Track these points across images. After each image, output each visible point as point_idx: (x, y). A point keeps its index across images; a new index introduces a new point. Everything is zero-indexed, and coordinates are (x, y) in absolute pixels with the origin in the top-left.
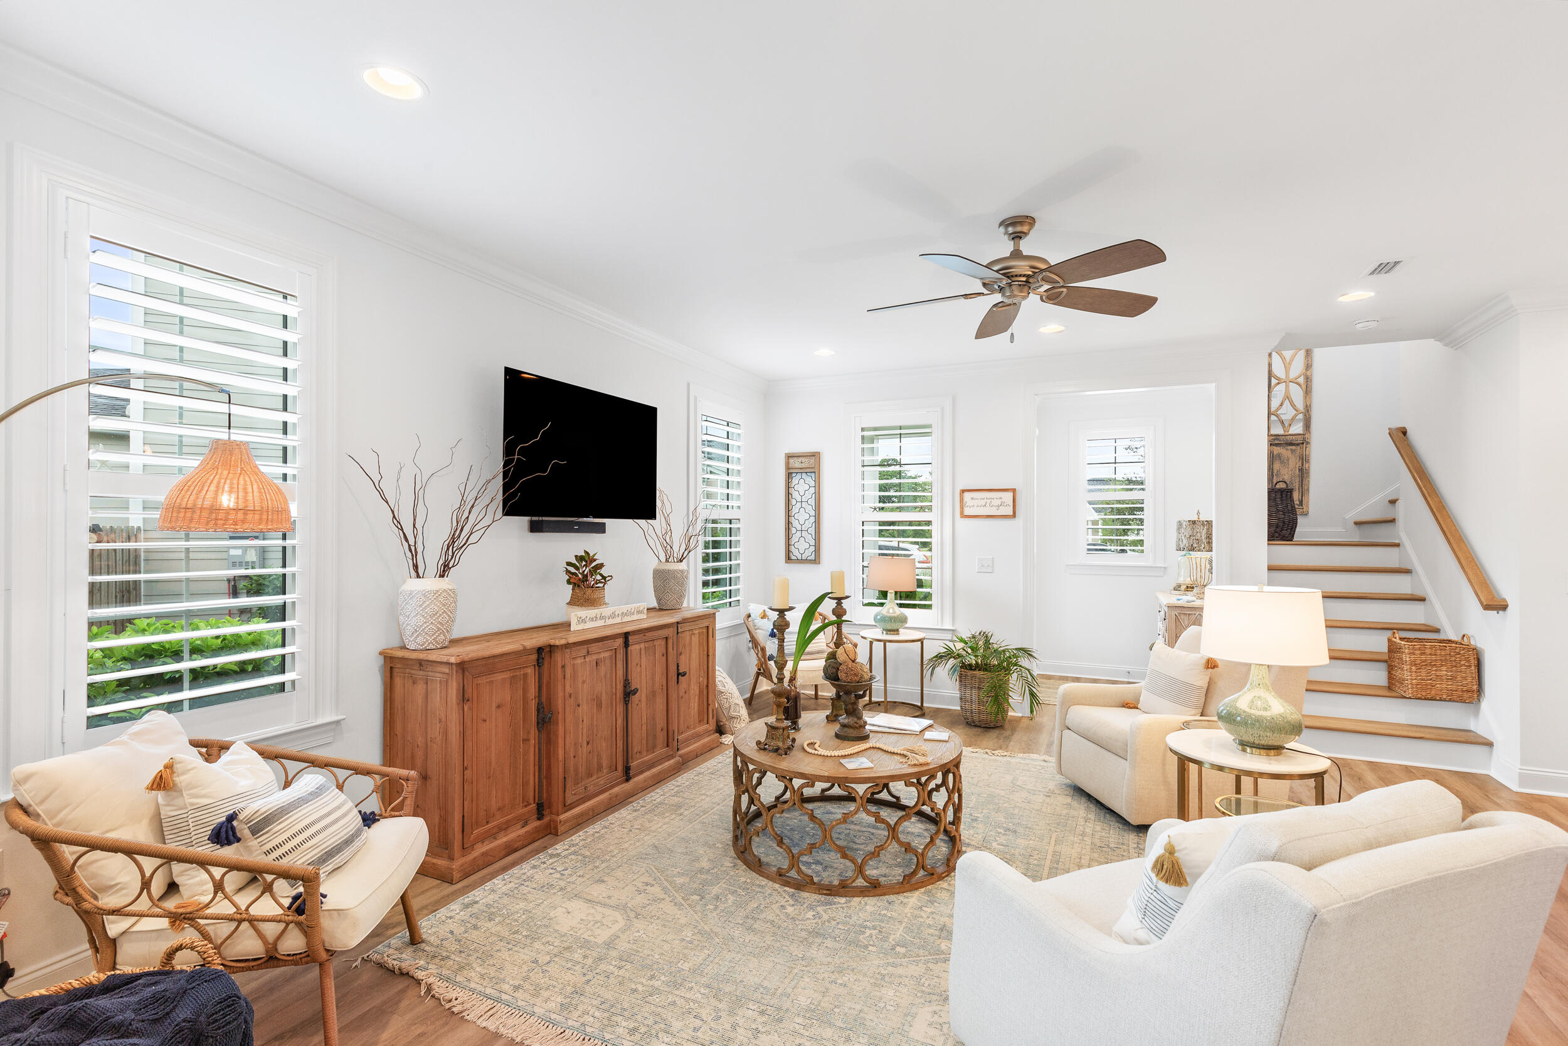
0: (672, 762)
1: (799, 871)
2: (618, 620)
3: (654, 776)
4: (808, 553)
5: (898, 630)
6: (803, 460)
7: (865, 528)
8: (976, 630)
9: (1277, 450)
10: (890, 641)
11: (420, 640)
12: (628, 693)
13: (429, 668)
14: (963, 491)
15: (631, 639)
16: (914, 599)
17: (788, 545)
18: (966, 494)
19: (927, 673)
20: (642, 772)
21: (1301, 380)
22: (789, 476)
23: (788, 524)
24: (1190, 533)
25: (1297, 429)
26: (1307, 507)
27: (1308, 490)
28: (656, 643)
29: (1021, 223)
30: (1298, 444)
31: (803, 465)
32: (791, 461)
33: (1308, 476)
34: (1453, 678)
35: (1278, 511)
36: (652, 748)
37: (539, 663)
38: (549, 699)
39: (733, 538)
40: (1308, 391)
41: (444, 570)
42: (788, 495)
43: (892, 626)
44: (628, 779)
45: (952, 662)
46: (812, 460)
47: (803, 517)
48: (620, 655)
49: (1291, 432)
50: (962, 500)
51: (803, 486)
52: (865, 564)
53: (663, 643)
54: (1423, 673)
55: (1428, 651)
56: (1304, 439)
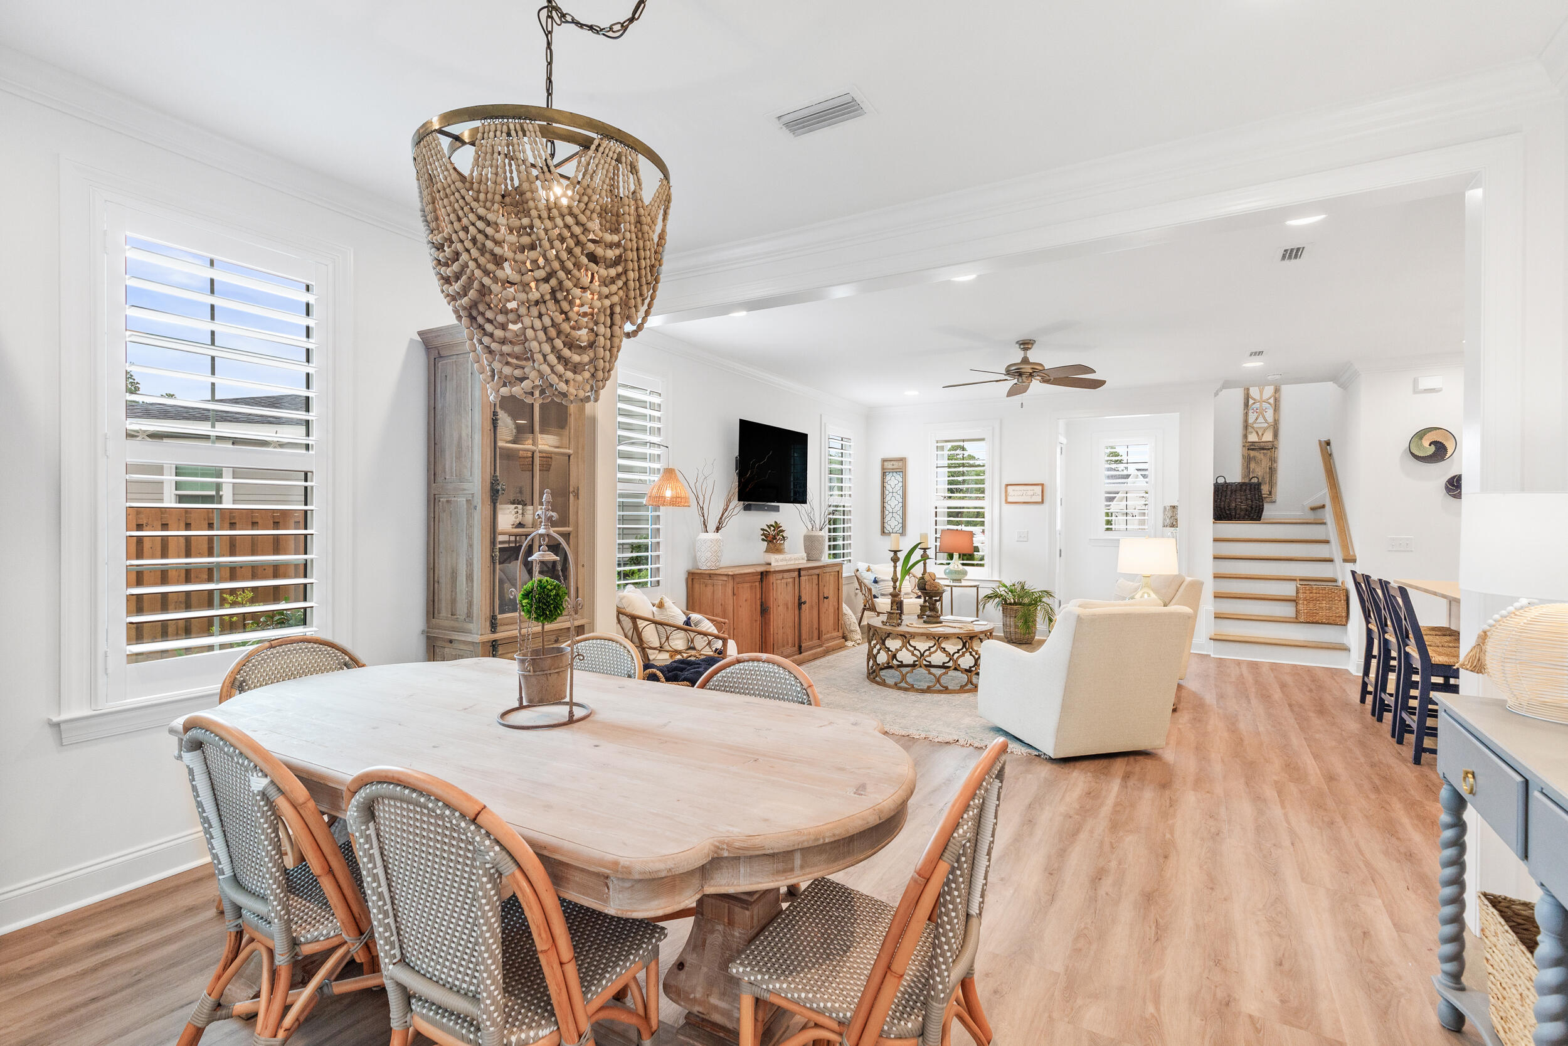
0: (821, 649)
1: (906, 682)
2: (792, 562)
3: (813, 654)
4: (897, 529)
5: (960, 580)
6: (894, 463)
7: (937, 510)
8: (1015, 580)
9: (1252, 453)
10: (955, 586)
11: (708, 564)
12: (800, 604)
13: (715, 578)
14: (1007, 485)
15: (802, 573)
16: (973, 560)
17: (883, 523)
18: (1009, 487)
19: (981, 607)
20: (806, 651)
21: (1272, 401)
22: (884, 474)
23: (883, 507)
24: (1171, 514)
25: (1268, 437)
26: (1276, 496)
27: (1276, 483)
28: (813, 577)
29: (1028, 343)
30: (1269, 449)
31: (894, 467)
32: (886, 463)
33: (1276, 473)
34: (1330, 609)
35: (1247, 499)
36: (811, 639)
37: (761, 580)
38: (765, 600)
39: (846, 517)
40: (1276, 408)
41: (718, 529)
42: (883, 487)
43: (957, 577)
44: (800, 653)
45: (997, 599)
46: (900, 463)
47: (893, 503)
48: (797, 579)
49: (1264, 439)
50: (1006, 491)
51: (893, 481)
52: (938, 536)
53: (816, 577)
54: (1311, 605)
55: (1314, 591)
56: (1273, 445)
